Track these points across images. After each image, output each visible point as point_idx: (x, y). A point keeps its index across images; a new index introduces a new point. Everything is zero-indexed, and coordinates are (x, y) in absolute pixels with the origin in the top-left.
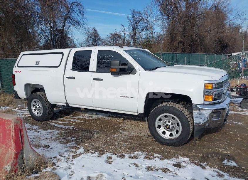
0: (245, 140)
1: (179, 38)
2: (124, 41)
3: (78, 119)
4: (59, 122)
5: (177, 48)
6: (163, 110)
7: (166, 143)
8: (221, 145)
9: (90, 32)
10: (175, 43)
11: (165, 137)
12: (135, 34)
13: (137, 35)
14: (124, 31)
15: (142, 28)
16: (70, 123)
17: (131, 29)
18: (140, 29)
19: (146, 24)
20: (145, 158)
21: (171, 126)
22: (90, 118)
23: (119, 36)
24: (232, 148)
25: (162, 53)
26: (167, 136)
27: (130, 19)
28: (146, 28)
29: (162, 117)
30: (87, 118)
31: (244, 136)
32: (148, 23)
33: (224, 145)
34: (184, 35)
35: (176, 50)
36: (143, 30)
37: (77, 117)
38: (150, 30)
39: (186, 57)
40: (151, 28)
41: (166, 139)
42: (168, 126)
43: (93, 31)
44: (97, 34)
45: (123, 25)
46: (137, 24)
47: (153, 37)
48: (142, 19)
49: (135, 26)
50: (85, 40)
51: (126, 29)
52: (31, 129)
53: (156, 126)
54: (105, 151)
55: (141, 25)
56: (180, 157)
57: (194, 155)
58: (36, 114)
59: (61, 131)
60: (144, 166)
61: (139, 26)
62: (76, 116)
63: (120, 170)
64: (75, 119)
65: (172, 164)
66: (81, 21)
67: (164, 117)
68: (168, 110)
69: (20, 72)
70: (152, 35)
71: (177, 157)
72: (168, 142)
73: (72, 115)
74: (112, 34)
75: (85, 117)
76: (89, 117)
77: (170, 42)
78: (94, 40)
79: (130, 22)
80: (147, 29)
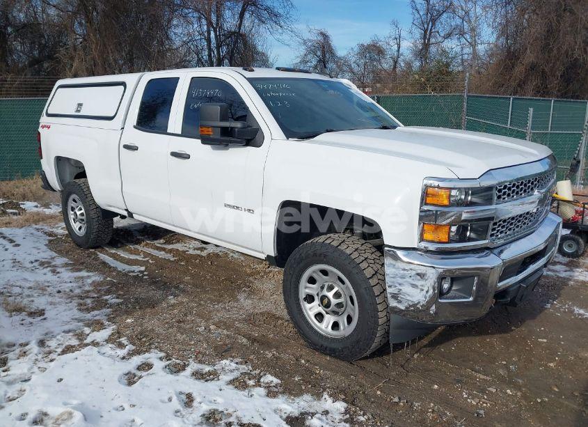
0: (572, 371)
1: (530, 57)
2: (396, 62)
3: (171, 251)
4: (122, 255)
5: (521, 85)
6: (315, 255)
7: (320, 345)
8: (482, 377)
9: (310, 41)
10: (519, 70)
11: (321, 329)
12: (426, 46)
13: (433, 49)
14: (398, 39)
15: (448, 29)
16: (146, 259)
17: (418, 33)
18: (442, 35)
19: (459, 21)
20: (231, 382)
21: (334, 301)
22: (198, 252)
23: (380, 52)
24: (508, 391)
25: (468, 96)
26: (325, 327)
27: (419, 7)
28: (457, 31)
29: (314, 272)
30: (191, 252)
31: (576, 357)
32: (466, 18)
33: (488, 378)
34: (546, 48)
35: (519, 89)
36: (448, 36)
37: (170, 247)
38: (468, 37)
39: (531, 109)
40: (473, 30)
41: (322, 335)
42: (326, 301)
43: (320, 38)
44: (330, 46)
45: (395, 24)
46: (434, 21)
47: (475, 55)
48: (448, 8)
49: (430, 25)
50: (299, 60)
51: (403, 34)
52: (46, 265)
53: (302, 295)
54: (153, 346)
55: (446, 22)
56: (326, 395)
57: (376, 396)
58: (77, 229)
59: (105, 278)
60: (205, 408)
61: (439, 26)
62: (172, 243)
63: (134, 406)
64: (164, 249)
65: (285, 416)
66: (281, 11)
67: (321, 274)
68: (325, 256)
69: (49, 127)
70: (474, 50)
71: (318, 396)
72: (325, 344)
73: (162, 241)
74: (363, 45)
75: (189, 248)
76: (198, 249)
77: (504, 68)
78: (320, 61)
79: (417, 16)
80: (462, 34)
